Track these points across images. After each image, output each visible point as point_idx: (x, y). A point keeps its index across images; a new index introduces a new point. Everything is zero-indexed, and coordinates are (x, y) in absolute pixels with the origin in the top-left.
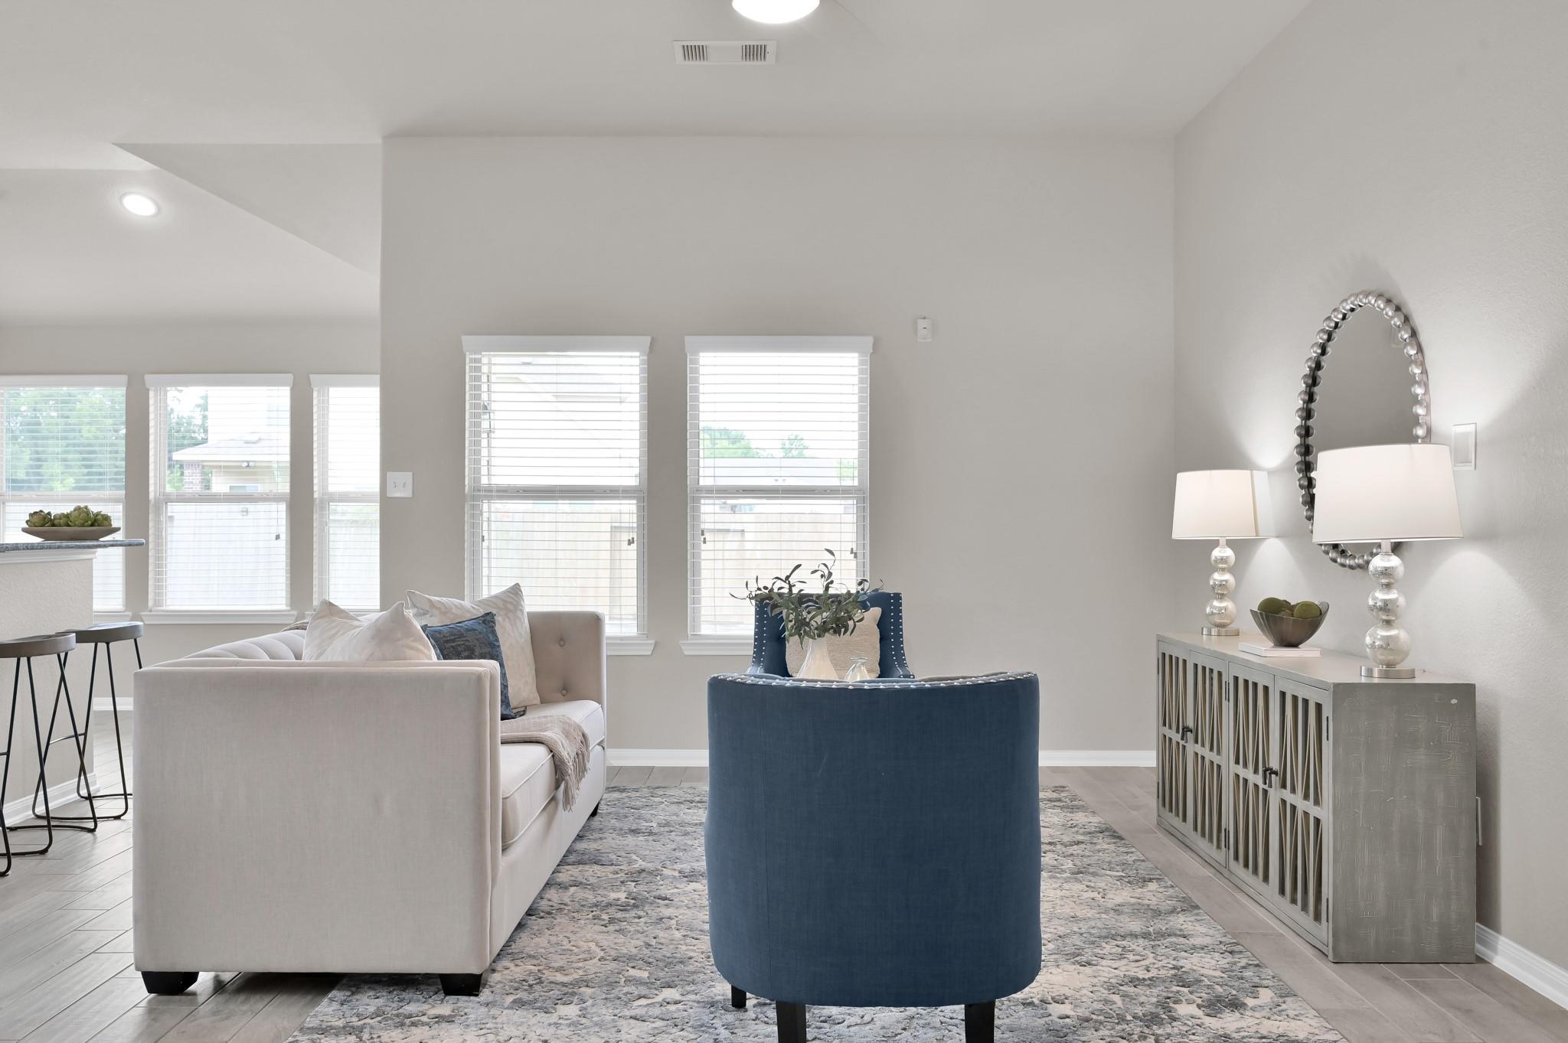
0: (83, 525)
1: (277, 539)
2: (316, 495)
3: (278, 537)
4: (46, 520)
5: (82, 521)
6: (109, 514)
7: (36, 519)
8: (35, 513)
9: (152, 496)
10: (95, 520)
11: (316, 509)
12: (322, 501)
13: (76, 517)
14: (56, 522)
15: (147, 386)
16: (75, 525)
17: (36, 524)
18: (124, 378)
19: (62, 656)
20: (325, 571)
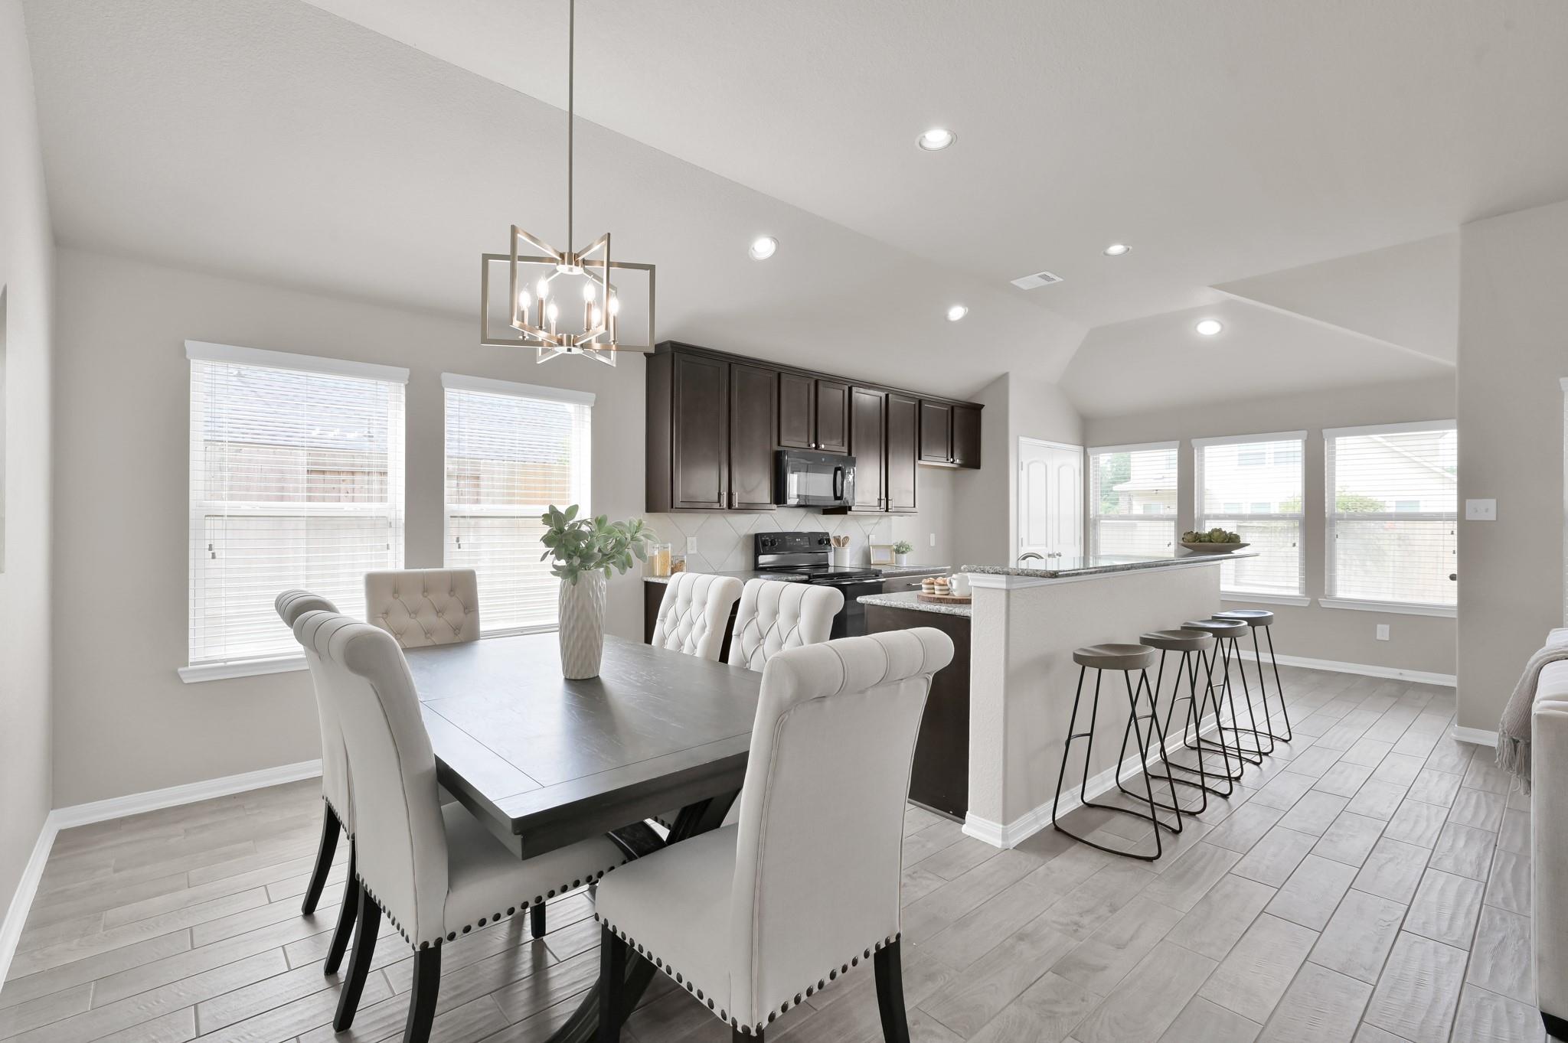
0: (1223, 542)
3: (1294, 545)
5: (1218, 538)
7: (1189, 537)
9: (1196, 516)
10: (1230, 538)
12: (1331, 520)
13: (1216, 535)
14: (1202, 539)
15: (1193, 446)
17: (1188, 540)
18: (1177, 443)
20: (1333, 570)
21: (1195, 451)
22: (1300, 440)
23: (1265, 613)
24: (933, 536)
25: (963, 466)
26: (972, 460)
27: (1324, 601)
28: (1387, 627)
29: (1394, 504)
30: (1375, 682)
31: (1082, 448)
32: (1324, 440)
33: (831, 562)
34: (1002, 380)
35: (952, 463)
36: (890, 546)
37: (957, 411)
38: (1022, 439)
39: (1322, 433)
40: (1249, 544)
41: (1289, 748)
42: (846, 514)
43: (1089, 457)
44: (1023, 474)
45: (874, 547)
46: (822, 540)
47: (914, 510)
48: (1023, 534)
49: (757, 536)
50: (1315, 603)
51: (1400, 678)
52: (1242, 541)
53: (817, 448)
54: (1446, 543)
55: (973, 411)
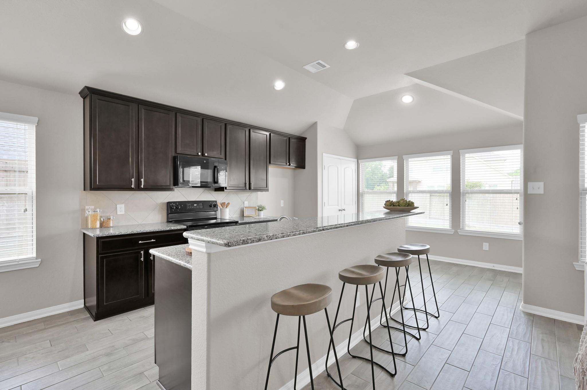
1: (446, 205)
2: (461, 191)
4: (392, 204)
5: (405, 205)
6: (413, 202)
7: (388, 203)
8: (388, 201)
9: (405, 191)
10: (409, 204)
11: (461, 196)
12: (463, 193)
13: (402, 203)
14: (395, 204)
15: (404, 159)
16: (402, 206)
17: (388, 205)
18: (397, 157)
19: (407, 267)
20: (464, 217)
21: (405, 161)
22: (450, 156)
23: (426, 246)
24: (282, 202)
25: (296, 167)
26: (301, 165)
27: (460, 231)
28: (487, 244)
29: (488, 185)
30: (483, 270)
31: (356, 160)
32: (460, 155)
33: (219, 216)
34: (314, 125)
35: (289, 165)
36: (255, 207)
37: (292, 140)
38: (324, 154)
39: (459, 152)
40: (418, 207)
41: (438, 322)
42: (224, 191)
43: (359, 164)
44: (325, 172)
45: (245, 207)
46: (213, 205)
47: (266, 189)
48: (325, 200)
49: (169, 203)
50: (456, 232)
51: (493, 268)
52: (416, 205)
53: (203, 154)
54: (514, 204)
55: (301, 141)
